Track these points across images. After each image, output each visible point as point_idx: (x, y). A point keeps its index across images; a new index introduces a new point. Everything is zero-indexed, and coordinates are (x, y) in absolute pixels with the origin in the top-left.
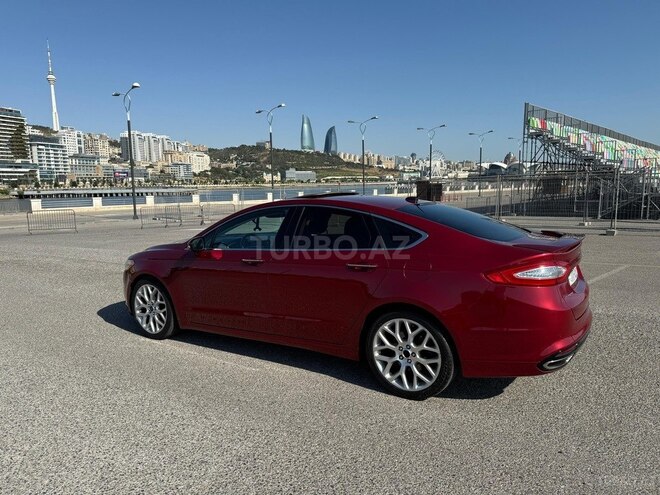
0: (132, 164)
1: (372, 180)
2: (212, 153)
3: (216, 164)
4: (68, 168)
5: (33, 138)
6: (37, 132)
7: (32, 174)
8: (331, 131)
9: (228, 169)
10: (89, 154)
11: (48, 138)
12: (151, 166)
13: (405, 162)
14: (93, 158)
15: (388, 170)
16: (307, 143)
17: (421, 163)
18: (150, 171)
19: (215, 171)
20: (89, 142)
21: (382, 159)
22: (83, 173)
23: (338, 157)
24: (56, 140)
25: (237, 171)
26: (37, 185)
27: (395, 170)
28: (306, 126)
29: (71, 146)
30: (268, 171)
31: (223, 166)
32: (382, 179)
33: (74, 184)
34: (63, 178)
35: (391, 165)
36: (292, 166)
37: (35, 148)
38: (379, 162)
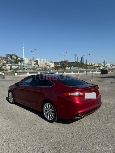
0: (38, 65)
1: (92, 69)
2: (55, 63)
3: (56, 65)
4: (25, 66)
5: (19, 60)
6: (20, 59)
7: (18, 67)
8: (82, 58)
9: (58, 66)
10: (30, 63)
11: (22, 60)
12: (42, 66)
13: (101, 64)
14: (31, 64)
15: (96, 67)
16: (76, 60)
17: (105, 65)
18: (42, 67)
19: (55, 67)
20: (30, 61)
21: (95, 64)
22: (28, 67)
23: (84, 63)
24: (23, 61)
25: (60, 67)
26: (19, 70)
27: (98, 66)
28: (76, 56)
29: (26, 62)
30: (67, 67)
31: (57, 66)
32: (94, 69)
33: (26, 70)
34: (24, 68)
35: (97, 65)
36: (73, 66)
37: (19, 62)
38: (94, 65)
